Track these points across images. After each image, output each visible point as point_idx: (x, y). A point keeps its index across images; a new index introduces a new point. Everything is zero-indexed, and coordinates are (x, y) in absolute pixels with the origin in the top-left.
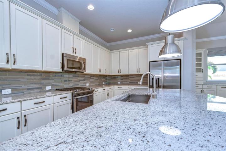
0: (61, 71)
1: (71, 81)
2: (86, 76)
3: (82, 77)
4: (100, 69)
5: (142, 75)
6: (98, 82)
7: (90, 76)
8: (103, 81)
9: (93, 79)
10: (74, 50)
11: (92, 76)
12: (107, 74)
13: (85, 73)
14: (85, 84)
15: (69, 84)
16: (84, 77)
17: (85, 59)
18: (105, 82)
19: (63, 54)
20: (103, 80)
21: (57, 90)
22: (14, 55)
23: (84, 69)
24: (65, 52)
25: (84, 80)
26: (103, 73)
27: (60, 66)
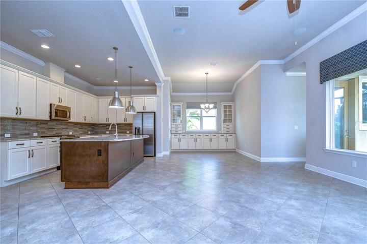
0: (49, 119)
1: (54, 129)
2: (69, 124)
3: (65, 125)
4: (85, 117)
5: (110, 124)
6: (83, 131)
7: (73, 125)
8: (89, 131)
9: (77, 127)
10: (60, 100)
11: (76, 124)
12: (94, 122)
13: (70, 121)
14: (67, 133)
15: (52, 131)
16: (67, 125)
17: (70, 108)
18: (91, 131)
19: (51, 105)
20: (88, 129)
21: (42, 137)
22: (20, 108)
23: (69, 117)
24: (53, 102)
25: (67, 128)
26: (88, 121)
27: (48, 115)
